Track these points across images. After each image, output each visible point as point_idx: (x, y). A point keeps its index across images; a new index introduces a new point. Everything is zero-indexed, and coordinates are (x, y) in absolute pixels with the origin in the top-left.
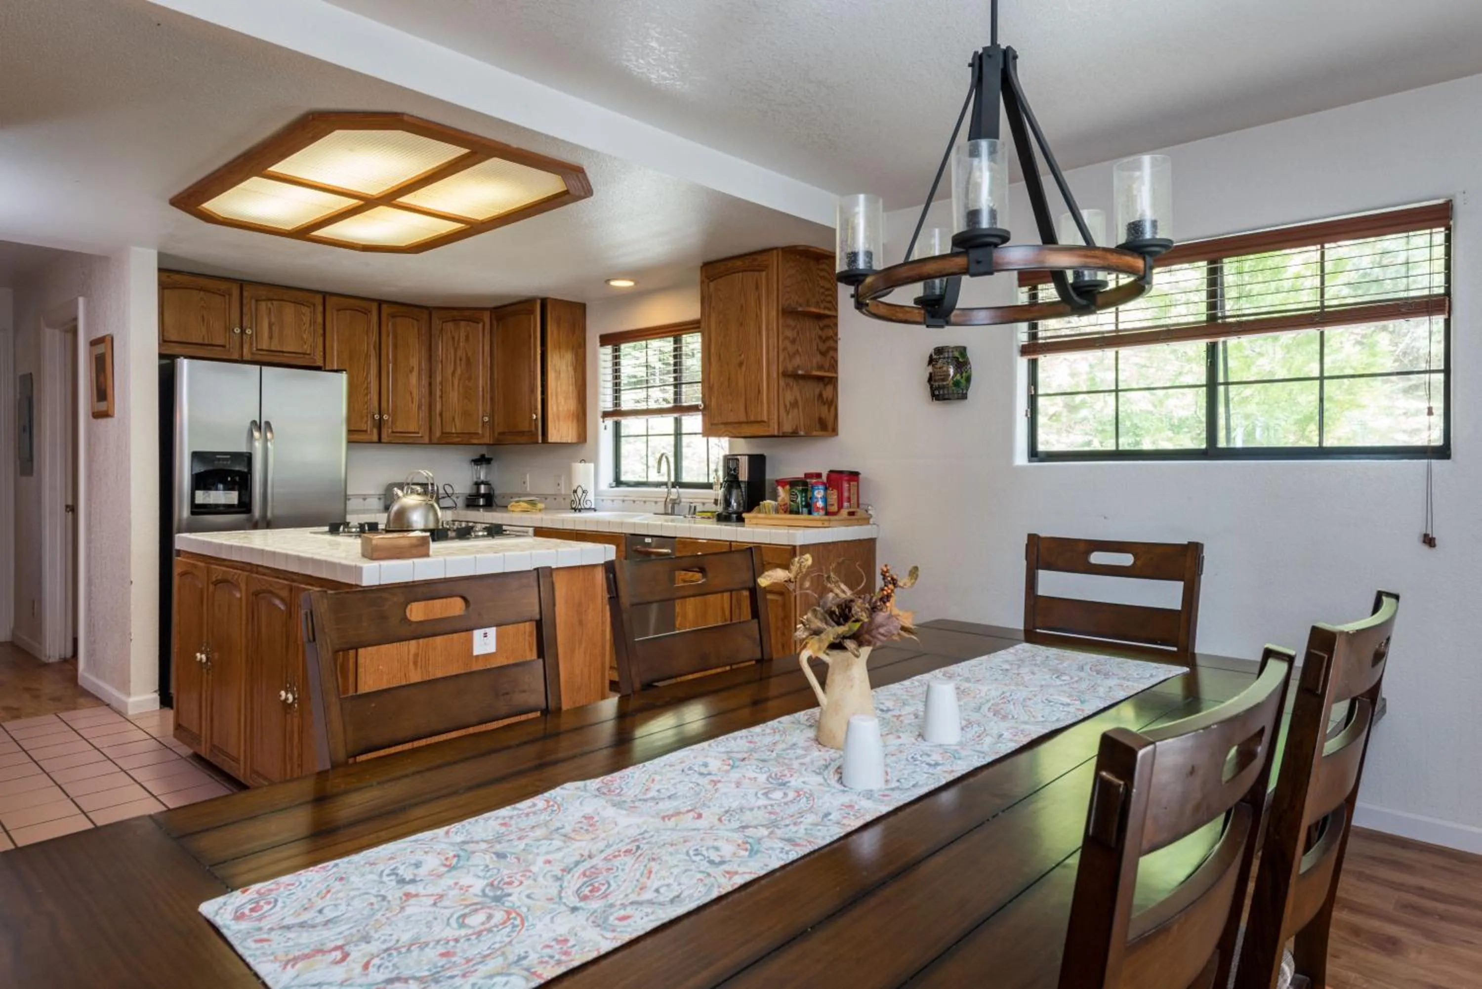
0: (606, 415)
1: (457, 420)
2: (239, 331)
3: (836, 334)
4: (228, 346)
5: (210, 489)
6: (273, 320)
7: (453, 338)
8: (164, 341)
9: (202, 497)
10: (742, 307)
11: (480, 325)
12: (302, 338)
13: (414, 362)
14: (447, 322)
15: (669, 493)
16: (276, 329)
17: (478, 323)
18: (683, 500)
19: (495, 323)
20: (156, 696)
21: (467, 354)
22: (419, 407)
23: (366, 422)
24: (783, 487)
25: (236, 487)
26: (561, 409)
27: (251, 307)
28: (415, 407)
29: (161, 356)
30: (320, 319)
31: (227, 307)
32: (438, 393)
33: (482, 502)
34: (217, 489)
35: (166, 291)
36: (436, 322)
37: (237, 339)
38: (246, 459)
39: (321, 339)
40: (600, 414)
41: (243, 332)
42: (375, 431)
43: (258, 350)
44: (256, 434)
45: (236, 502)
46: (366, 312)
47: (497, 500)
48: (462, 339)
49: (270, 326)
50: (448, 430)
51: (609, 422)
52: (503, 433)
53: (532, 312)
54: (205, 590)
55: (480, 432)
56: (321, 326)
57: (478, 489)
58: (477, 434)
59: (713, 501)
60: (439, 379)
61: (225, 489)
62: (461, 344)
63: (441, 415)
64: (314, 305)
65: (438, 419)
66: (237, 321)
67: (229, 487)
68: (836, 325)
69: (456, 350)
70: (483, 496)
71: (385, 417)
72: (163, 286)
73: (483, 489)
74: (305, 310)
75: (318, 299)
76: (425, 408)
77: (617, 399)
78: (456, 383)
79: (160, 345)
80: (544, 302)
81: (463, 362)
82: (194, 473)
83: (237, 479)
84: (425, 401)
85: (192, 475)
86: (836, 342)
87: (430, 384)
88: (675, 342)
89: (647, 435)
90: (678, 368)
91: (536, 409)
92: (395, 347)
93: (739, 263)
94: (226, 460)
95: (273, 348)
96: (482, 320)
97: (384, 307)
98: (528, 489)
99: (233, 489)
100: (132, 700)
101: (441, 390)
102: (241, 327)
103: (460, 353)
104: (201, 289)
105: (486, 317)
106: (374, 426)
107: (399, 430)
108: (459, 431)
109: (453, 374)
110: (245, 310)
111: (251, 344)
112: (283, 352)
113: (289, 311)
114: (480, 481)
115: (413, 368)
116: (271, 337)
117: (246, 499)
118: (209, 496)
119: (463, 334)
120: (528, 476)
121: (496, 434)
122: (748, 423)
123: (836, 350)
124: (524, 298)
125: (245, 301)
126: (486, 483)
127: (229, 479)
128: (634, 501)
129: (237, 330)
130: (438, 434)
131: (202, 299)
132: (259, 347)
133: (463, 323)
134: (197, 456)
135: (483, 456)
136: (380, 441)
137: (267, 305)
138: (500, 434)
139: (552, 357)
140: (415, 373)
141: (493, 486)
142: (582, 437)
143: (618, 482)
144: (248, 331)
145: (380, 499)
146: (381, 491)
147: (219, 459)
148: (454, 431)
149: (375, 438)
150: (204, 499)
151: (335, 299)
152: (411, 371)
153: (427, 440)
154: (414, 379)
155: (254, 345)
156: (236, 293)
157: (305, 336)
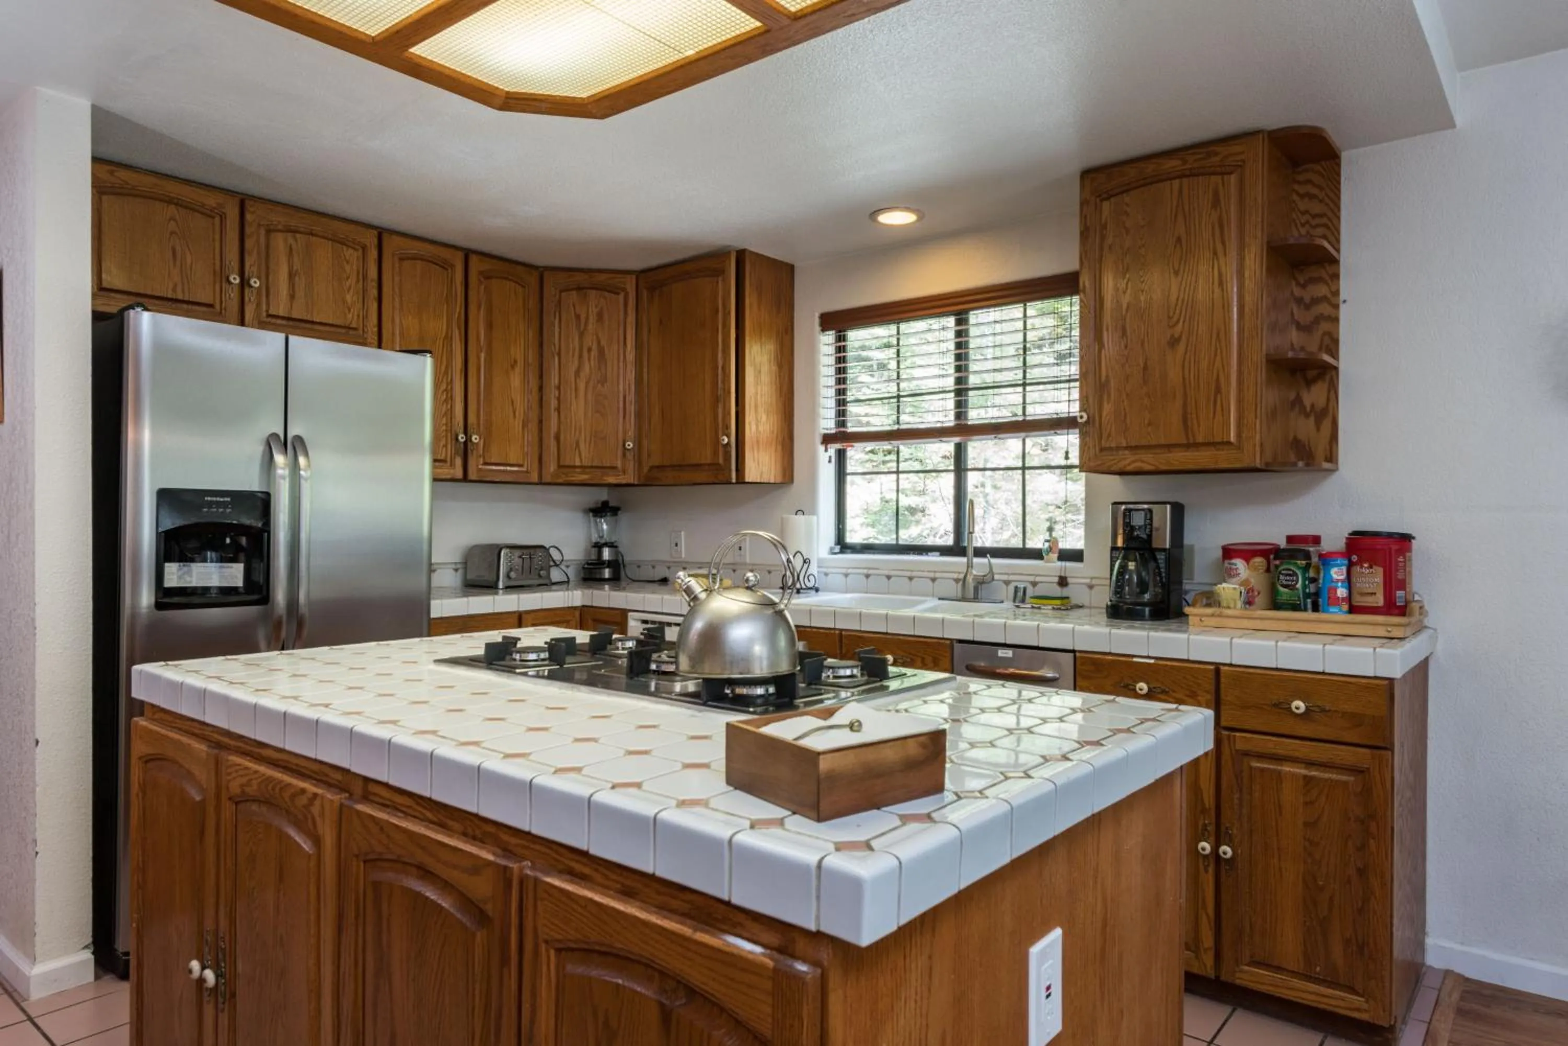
0: (827, 439)
1: (582, 446)
2: (238, 281)
3: (1336, 293)
4: (218, 307)
5: (192, 560)
6: (297, 265)
7: (578, 317)
8: (100, 289)
9: (174, 575)
10: (1179, 240)
11: (621, 297)
12: (344, 301)
13: (517, 352)
14: (568, 290)
15: (970, 565)
16: (300, 282)
17: (618, 294)
18: (996, 577)
19: (645, 293)
20: (88, 955)
21: (599, 342)
22: (524, 425)
23: (445, 446)
24: (1247, 560)
25: (242, 556)
26: (761, 429)
27: (258, 241)
28: (517, 424)
29: (97, 317)
30: (373, 272)
31: (217, 237)
32: (554, 403)
33: (607, 573)
34: (204, 560)
35: (104, 198)
36: (550, 291)
37: (234, 295)
38: (259, 503)
39: (375, 305)
40: (818, 439)
41: (244, 283)
42: (459, 462)
43: (269, 316)
44: (279, 459)
45: (240, 583)
46: (445, 265)
47: (630, 571)
48: (592, 319)
49: (291, 275)
50: (568, 462)
51: (832, 449)
52: (661, 468)
53: (720, 272)
54: (211, 809)
55: (619, 464)
56: (375, 284)
57: (600, 554)
58: (614, 468)
59: (1056, 579)
60: (555, 381)
61: (222, 560)
62: (590, 327)
63: (557, 438)
64: (364, 248)
65: (553, 443)
66: (235, 264)
67: (227, 558)
68: (1336, 276)
69: (581, 335)
70: (610, 564)
71: (475, 438)
72: (100, 189)
73: (606, 554)
74: (349, 253)
75: (370, 239)
76: (533, 426)
77: (841, 414)
78: (582, 386)
79: (94, 296)
80: (741, 255)
81: (594, 353)
82: (160, 530)
83: (244, 541)
84: (534, 415)
85: (158, 534)
86: (1336, 307)
87: (541, 388)
88: (959, 322)
89: (898, 472)
90: (962, 363)
91: (727, 427)
92: (490, 326)
93: (1172, 164)
94: (224, 505)
95: (295, 315)
96: (624, 290)
97: (474, 260)
98: (683, 556)
99: (234, 560)
100: (38, 970)
101: (559, 399)
102: (242, 274)
103: (589, 340)
104: (170, 201)
105: (630, 285)
106: (457, 453)
107: (493, 461)
108: (585, 463)
109: (577, 373)
110: (249, 244)
111: (259, 305)
112: (313, 322)
113: (323, 253)
114: (603, 541)
115: (515, 362)
116: (292, 297)
117: (259, 578)
118: (189, 573)
119: (593, 311)
120: (683, 533)
121: (645, 470)
122: (1188, 446)
123: (1336, 320)
124: (706, 250)
125: (248, 230)
126: (611, 545)
127: (228, 541)
128: (889, 577)
129: (235, 279)
130: (552, 467)
131: (172, 219)
132: (272, 312)
133: (593, 293)
134: (166, 497)
135: (605, 504)
136: (465, 479)
137: (286, 240)
138: (652, 468)
139: (751, 347)
140: (518, 369)
141: (621, 549)
142: (788, 476)
143: (842, 545)
144: (255, 283)
145: (456, 570)
146: (457, 558)
147: (210, 504)
148: (578, 463)
149: (459, 473)
150: (180, 578)
151: (397, 240)
152: (513, 365)
153: (535, 477)
154: (516, 380)
155: (264, 307)
156: (232, 213)
157: (349, 298)
